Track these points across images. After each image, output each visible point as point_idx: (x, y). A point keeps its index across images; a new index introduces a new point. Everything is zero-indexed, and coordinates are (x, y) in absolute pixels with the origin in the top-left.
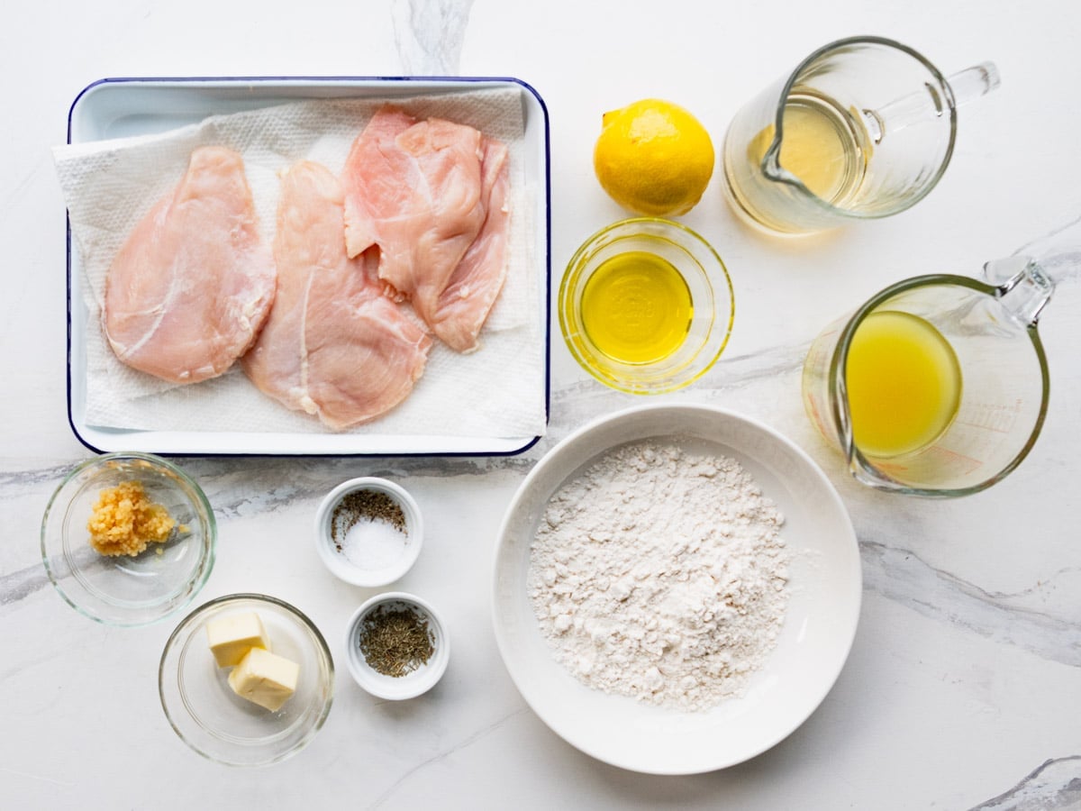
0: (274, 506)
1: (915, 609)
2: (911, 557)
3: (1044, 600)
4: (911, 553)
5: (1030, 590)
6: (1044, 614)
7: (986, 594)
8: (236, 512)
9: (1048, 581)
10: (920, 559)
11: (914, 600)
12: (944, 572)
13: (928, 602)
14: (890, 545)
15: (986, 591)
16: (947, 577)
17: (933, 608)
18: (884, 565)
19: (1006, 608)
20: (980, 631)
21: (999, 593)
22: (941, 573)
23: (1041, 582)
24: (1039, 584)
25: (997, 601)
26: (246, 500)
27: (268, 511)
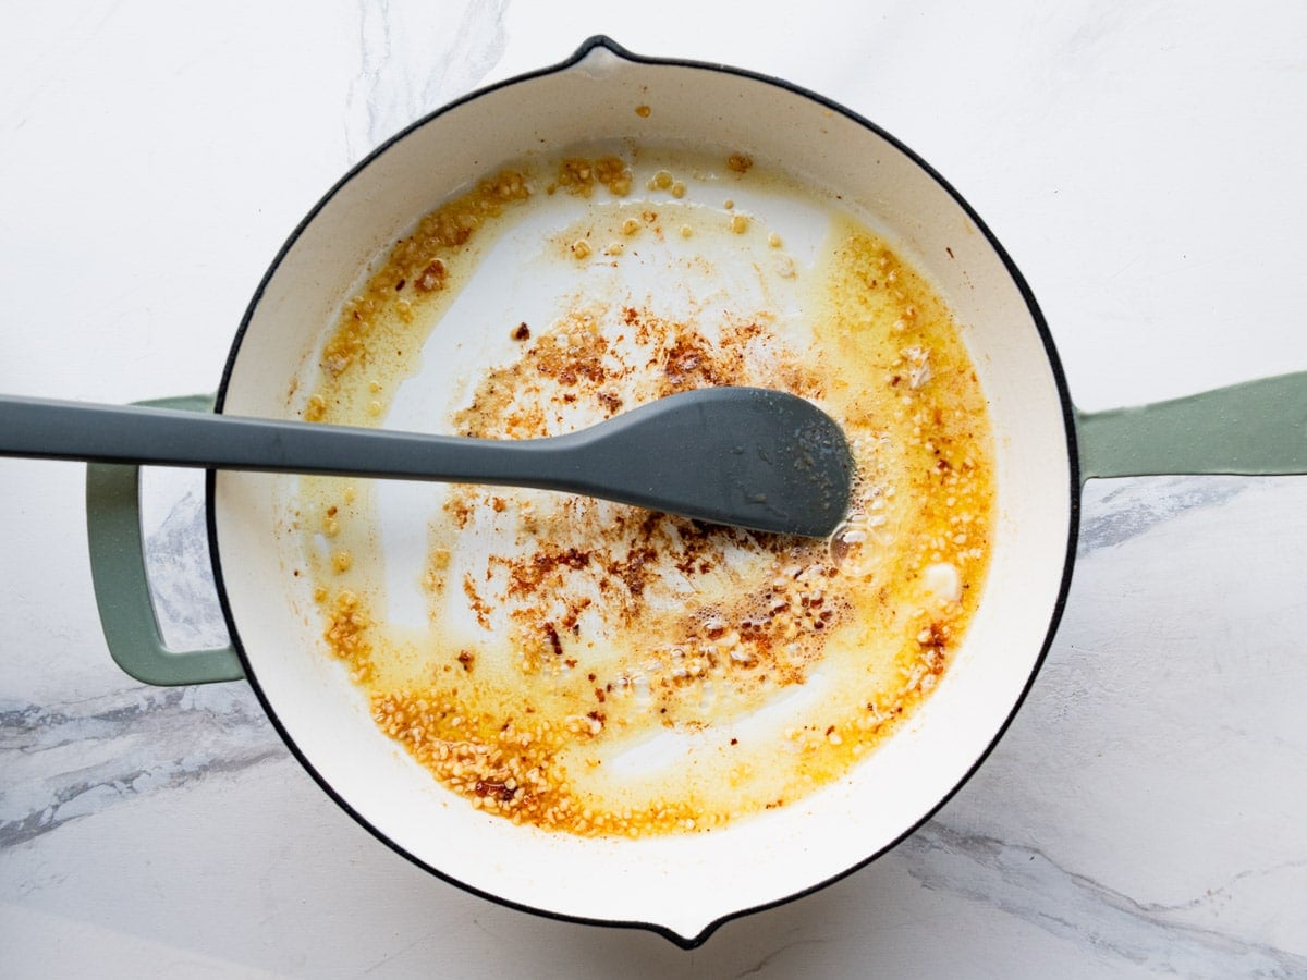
0: (181, 780)
1: (1042, 926)
2: (1037, 856)
3: (1217, 915)
4: (1037, 851)
5: (1197, 901)
6: (1215, 933)
7: (1138, 906)
8: (131, 788)
9: (1222, 889)
10: (1050, 860)
11: (1041, 914)
12: (1082, 877)
13: (1059, 917)
14: (1009, 841)
15: (1138, 903)
16: (1086, 884)
17: (1066, 924)
18: (1001, 867)
19: (1164, 925)
20: (1130, 956)
21: (1155, 905)
22: (1078, 878)
23: (1213, 891)
24: (1209, 892)
25: (1151, 915)
26: (144, 771)
27: (174, 787)
